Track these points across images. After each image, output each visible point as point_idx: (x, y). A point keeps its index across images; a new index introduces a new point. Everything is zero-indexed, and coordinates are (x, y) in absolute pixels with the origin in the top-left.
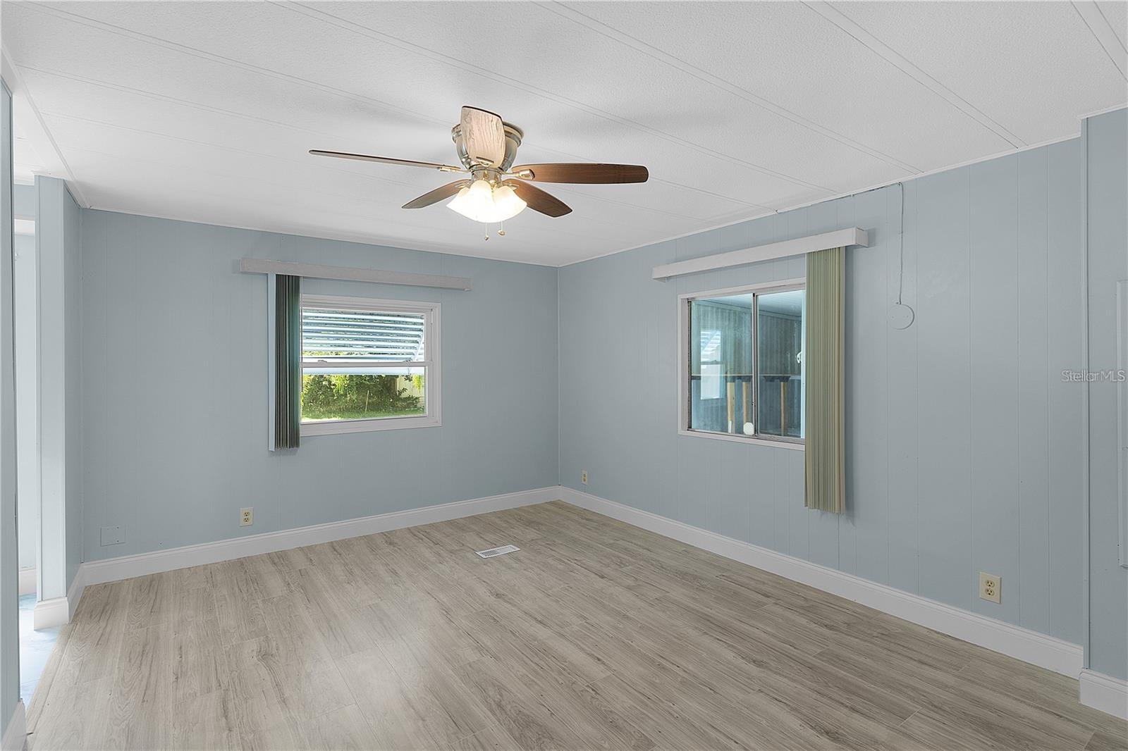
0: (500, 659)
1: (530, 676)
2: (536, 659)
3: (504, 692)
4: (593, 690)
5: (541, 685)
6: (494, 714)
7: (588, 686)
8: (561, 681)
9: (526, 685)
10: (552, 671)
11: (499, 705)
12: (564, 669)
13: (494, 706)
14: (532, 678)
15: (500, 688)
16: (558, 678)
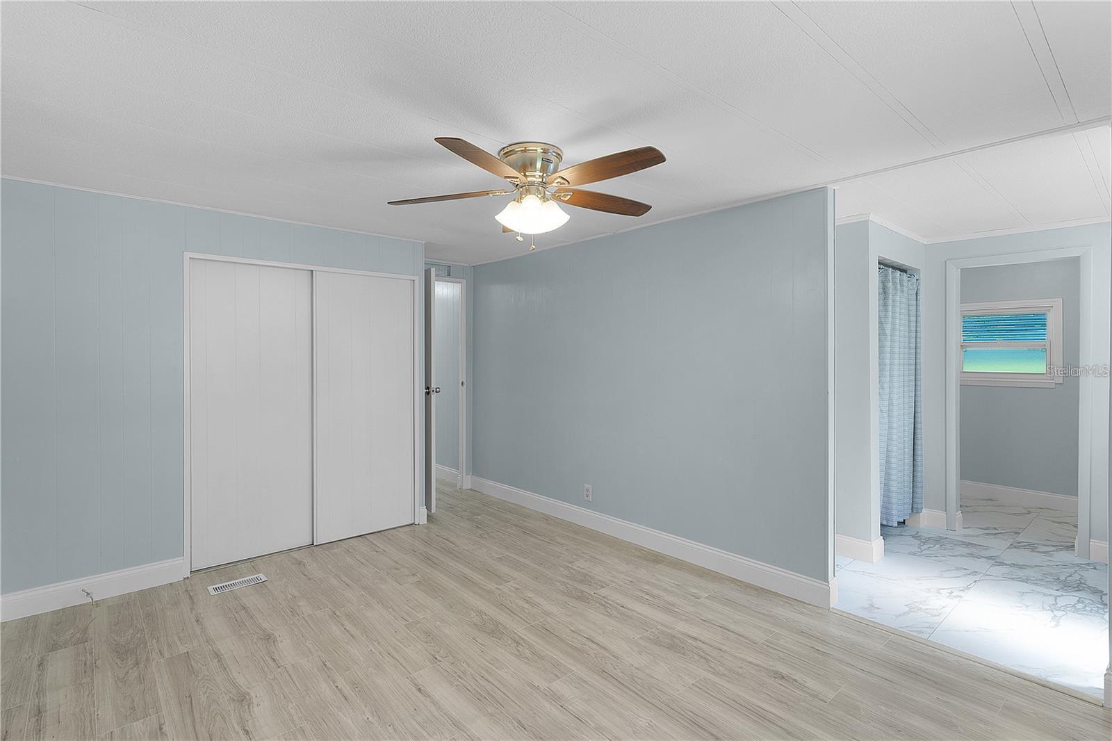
0: (528, 685)
1: (495, 669)
2: (488, 687)
3: (517, 653)
4: (436, 658)
5: (483, 660)
6: (520, 637)
7: (440, 661)
8: (464, 665)
9: (498, 660)
10: (472, 675)
11: (518, 643)
12: (460, 677)
13: (522, 642)
14: (492, 667)
15: (520, 656)
16: (467, 667)
